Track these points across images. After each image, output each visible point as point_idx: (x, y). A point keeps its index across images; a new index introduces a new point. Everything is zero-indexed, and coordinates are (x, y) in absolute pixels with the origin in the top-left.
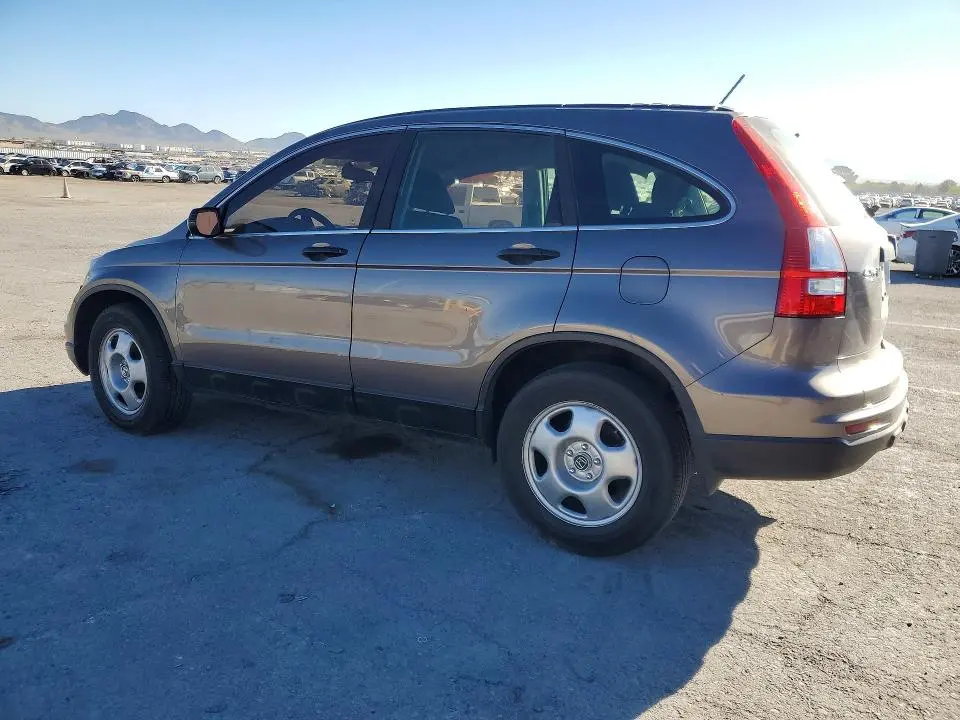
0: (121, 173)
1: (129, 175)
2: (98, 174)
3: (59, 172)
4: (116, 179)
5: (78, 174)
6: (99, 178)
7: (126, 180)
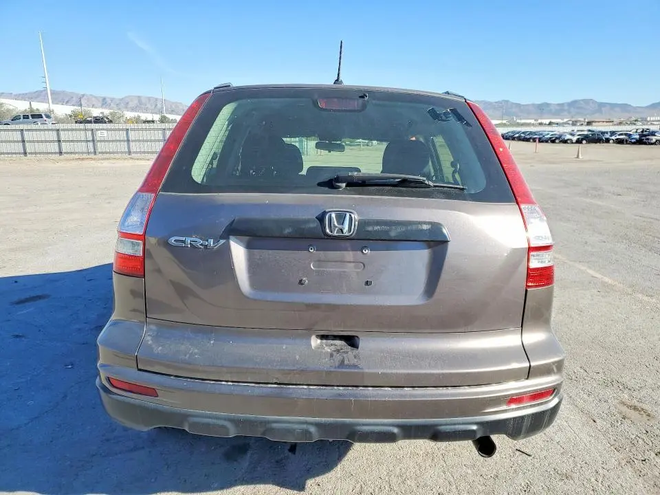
0: (648, 139)
1: (654, 140)
2: (633, 141)
3: (607, 141)
4: (645, 144)
5: (620, 142)
6: (634, 143)
7: (652, 144)
